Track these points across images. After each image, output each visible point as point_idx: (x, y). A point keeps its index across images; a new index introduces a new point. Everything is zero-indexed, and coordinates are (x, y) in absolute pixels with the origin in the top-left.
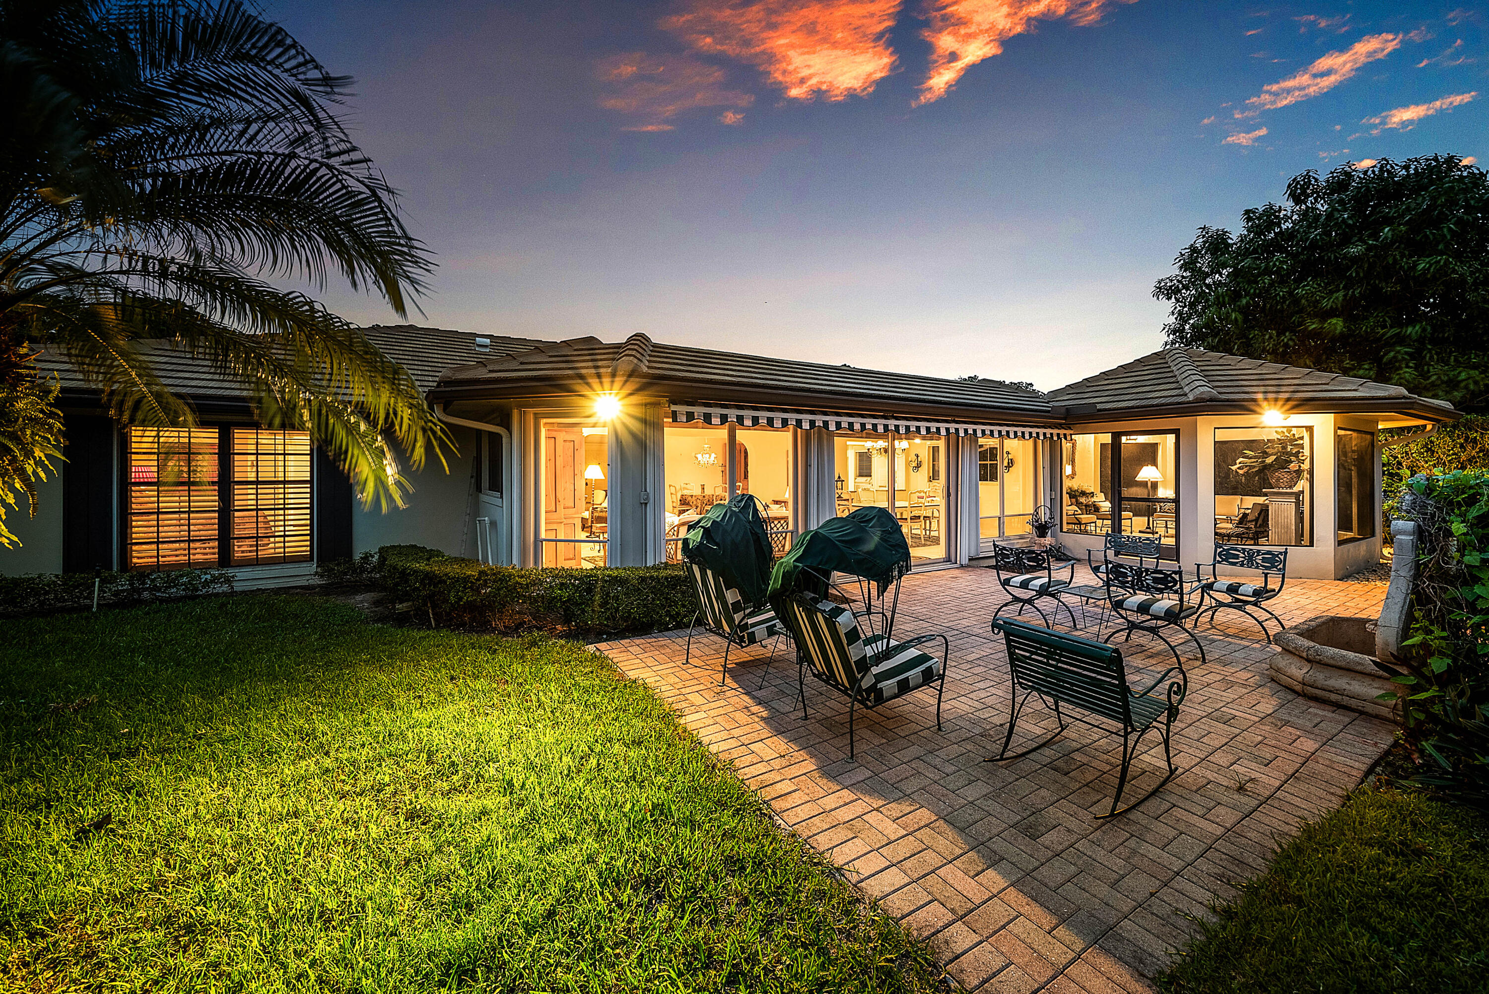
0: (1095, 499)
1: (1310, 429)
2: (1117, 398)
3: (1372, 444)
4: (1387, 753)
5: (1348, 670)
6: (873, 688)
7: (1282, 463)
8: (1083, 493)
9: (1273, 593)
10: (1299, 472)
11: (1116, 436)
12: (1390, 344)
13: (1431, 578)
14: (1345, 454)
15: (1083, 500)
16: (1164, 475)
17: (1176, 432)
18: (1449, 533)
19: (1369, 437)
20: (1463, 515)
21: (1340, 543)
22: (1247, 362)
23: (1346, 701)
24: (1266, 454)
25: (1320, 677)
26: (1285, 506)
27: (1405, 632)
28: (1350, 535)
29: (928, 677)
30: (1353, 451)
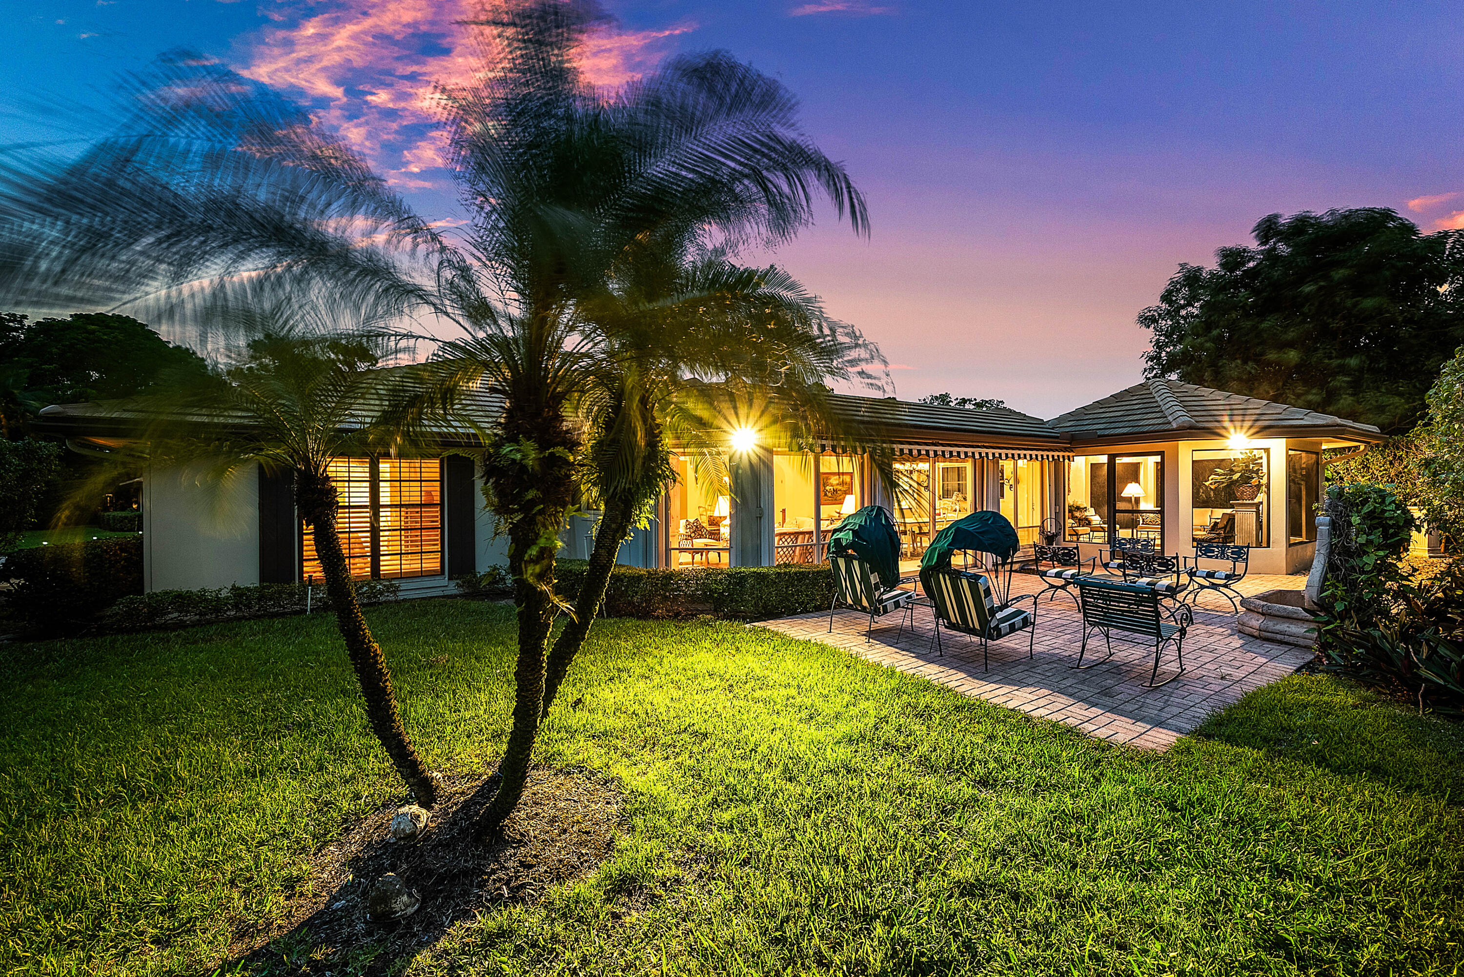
0: (1086, 514)
1: (1267, 450)
2: (1113, 425)
3: (1317, 463)
4: (1310, 662)
5: (1288, 618)
6: (997, 628)
7: (1246, 479)
8: (1078, 508)
9: (1240, 578)
10: (1259, 486)
11: (1112, 458)
12: (1334, 374)
13: (1339, 554)
14: (1295, 471)
15: (1077, 514)
16: (1145, 491)
17: (1161, 454)
18: (1350, 524)
19: (1314, 456)
20: (1358, 512)
21: (1290, 545)
22: (1219, 394)
23: (1287, 639)
24: (1232, 472)
25: (1271, 625)
26: (1248, 515)
27: (1322, 589)
28: (1299, 539)
29: (1026, 622)
30: (1302, 469)
